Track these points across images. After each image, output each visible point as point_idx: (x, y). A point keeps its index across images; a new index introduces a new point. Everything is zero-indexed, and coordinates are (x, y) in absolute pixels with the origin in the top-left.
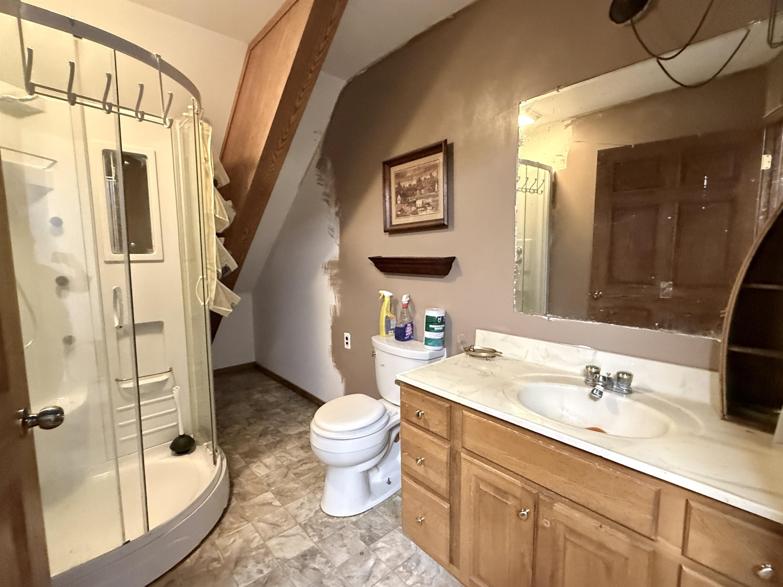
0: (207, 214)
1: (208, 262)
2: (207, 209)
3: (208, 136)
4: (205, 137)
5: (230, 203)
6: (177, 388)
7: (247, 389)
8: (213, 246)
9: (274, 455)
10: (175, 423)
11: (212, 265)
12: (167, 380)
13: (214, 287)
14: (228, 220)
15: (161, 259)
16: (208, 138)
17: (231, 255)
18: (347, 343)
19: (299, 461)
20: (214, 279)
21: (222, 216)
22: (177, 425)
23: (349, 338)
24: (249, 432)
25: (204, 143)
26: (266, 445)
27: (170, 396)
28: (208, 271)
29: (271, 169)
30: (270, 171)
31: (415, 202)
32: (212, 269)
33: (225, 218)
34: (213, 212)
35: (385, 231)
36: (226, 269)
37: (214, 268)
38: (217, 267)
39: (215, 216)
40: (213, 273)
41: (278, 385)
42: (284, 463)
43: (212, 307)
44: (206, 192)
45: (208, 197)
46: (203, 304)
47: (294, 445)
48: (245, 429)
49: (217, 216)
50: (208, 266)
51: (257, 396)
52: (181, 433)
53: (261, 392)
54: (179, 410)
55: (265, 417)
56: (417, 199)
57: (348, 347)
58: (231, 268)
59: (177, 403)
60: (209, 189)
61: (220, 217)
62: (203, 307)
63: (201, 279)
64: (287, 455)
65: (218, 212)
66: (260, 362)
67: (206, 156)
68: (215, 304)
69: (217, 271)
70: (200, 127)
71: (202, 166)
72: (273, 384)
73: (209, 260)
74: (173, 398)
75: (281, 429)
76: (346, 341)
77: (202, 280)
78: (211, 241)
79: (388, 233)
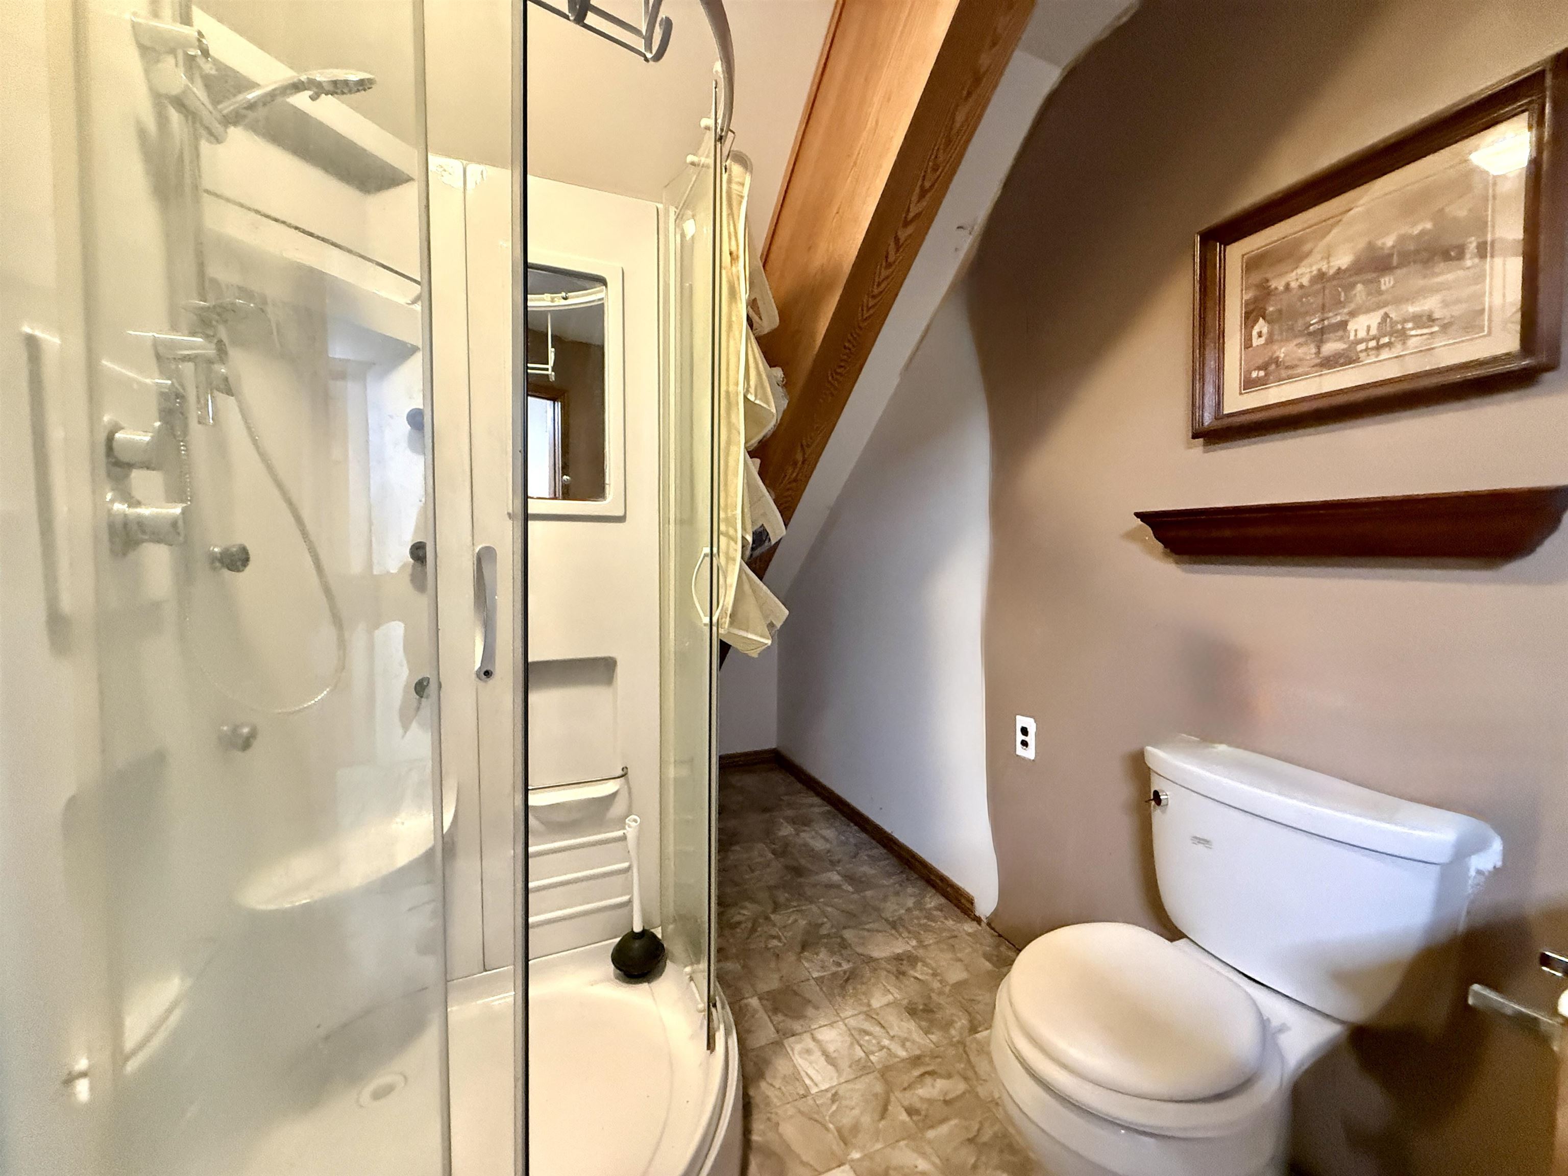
0: (728, 392)
1: (722, 515)
2: (728, 384)
3: (742, 197)
4: (735, 203)
5: (778, 372)
6: (635, 821)
7: (766, 810)
8: (736, 475)
9: (843, 1020)
10: (625, 898)
11: (730, 522)
12: (614, 795)
13: (733, 579)
14: (774, 411)
15: (621, 514)
16: (740, 203)
17: (775, 502)
18: (1025, 744)
19: (916, 1061)
20: (734, 560)
21: (760, 399)
22: (630, 902)
23: (1032, 730)
24: (774, 931)
25: (731, 214)
26: (820, 981)
27: (620, 833)
28: (721, 537)
29: (879, 284)
30: (876, 291)
31: (1343, 325)
32: (731, 532)
33: (768, 403)
34: (741, 388)
35: (1195, 436)
36: (760, 536)
37: (736, 531)
38: (744, 528)
39: (745, 397)
40: (732, 543)
41: (828, 808)
42: (872, 1057)
43: (724, 630)
44: (728, 336)
45: (732, 349)
46: (706, 620)
47: (890, 998)
48: (767, 918)
49: (751, 397)
50: (723, 528)
51: (786, 830)
52: (637, 929)
53: (793, 821)
54: (635, 870)
55: (809, 892)
56: (1353, 314)
57: (1029, 753)
58: (771, 535)
59: (633, 853)
60: (735, 327)
61: (757, 402)
62: (707, 629)
63: (705, 555)
64: (877, 1030)
65: (752, 390)
66: (785, 752)
67: (734, 248)
68: (731, 623)
69: (743, 538)
70: (725, 176)
71: (724, 272)
72: (815, 806)
73: (726, 512)
74: (624, 838)
75: (848, 934)
76: (1020, 737)
77: (708, 559)
78: (732, 463)
79: (1201, 440)
